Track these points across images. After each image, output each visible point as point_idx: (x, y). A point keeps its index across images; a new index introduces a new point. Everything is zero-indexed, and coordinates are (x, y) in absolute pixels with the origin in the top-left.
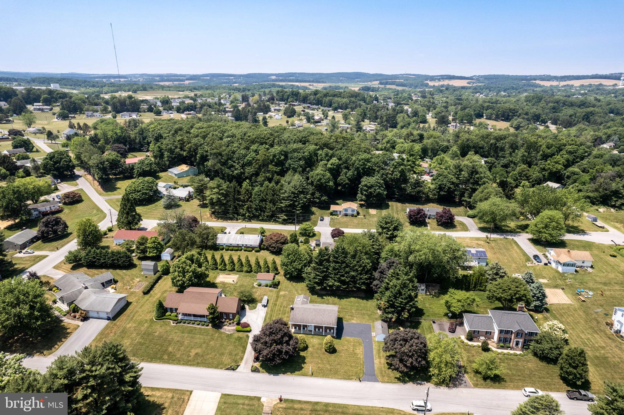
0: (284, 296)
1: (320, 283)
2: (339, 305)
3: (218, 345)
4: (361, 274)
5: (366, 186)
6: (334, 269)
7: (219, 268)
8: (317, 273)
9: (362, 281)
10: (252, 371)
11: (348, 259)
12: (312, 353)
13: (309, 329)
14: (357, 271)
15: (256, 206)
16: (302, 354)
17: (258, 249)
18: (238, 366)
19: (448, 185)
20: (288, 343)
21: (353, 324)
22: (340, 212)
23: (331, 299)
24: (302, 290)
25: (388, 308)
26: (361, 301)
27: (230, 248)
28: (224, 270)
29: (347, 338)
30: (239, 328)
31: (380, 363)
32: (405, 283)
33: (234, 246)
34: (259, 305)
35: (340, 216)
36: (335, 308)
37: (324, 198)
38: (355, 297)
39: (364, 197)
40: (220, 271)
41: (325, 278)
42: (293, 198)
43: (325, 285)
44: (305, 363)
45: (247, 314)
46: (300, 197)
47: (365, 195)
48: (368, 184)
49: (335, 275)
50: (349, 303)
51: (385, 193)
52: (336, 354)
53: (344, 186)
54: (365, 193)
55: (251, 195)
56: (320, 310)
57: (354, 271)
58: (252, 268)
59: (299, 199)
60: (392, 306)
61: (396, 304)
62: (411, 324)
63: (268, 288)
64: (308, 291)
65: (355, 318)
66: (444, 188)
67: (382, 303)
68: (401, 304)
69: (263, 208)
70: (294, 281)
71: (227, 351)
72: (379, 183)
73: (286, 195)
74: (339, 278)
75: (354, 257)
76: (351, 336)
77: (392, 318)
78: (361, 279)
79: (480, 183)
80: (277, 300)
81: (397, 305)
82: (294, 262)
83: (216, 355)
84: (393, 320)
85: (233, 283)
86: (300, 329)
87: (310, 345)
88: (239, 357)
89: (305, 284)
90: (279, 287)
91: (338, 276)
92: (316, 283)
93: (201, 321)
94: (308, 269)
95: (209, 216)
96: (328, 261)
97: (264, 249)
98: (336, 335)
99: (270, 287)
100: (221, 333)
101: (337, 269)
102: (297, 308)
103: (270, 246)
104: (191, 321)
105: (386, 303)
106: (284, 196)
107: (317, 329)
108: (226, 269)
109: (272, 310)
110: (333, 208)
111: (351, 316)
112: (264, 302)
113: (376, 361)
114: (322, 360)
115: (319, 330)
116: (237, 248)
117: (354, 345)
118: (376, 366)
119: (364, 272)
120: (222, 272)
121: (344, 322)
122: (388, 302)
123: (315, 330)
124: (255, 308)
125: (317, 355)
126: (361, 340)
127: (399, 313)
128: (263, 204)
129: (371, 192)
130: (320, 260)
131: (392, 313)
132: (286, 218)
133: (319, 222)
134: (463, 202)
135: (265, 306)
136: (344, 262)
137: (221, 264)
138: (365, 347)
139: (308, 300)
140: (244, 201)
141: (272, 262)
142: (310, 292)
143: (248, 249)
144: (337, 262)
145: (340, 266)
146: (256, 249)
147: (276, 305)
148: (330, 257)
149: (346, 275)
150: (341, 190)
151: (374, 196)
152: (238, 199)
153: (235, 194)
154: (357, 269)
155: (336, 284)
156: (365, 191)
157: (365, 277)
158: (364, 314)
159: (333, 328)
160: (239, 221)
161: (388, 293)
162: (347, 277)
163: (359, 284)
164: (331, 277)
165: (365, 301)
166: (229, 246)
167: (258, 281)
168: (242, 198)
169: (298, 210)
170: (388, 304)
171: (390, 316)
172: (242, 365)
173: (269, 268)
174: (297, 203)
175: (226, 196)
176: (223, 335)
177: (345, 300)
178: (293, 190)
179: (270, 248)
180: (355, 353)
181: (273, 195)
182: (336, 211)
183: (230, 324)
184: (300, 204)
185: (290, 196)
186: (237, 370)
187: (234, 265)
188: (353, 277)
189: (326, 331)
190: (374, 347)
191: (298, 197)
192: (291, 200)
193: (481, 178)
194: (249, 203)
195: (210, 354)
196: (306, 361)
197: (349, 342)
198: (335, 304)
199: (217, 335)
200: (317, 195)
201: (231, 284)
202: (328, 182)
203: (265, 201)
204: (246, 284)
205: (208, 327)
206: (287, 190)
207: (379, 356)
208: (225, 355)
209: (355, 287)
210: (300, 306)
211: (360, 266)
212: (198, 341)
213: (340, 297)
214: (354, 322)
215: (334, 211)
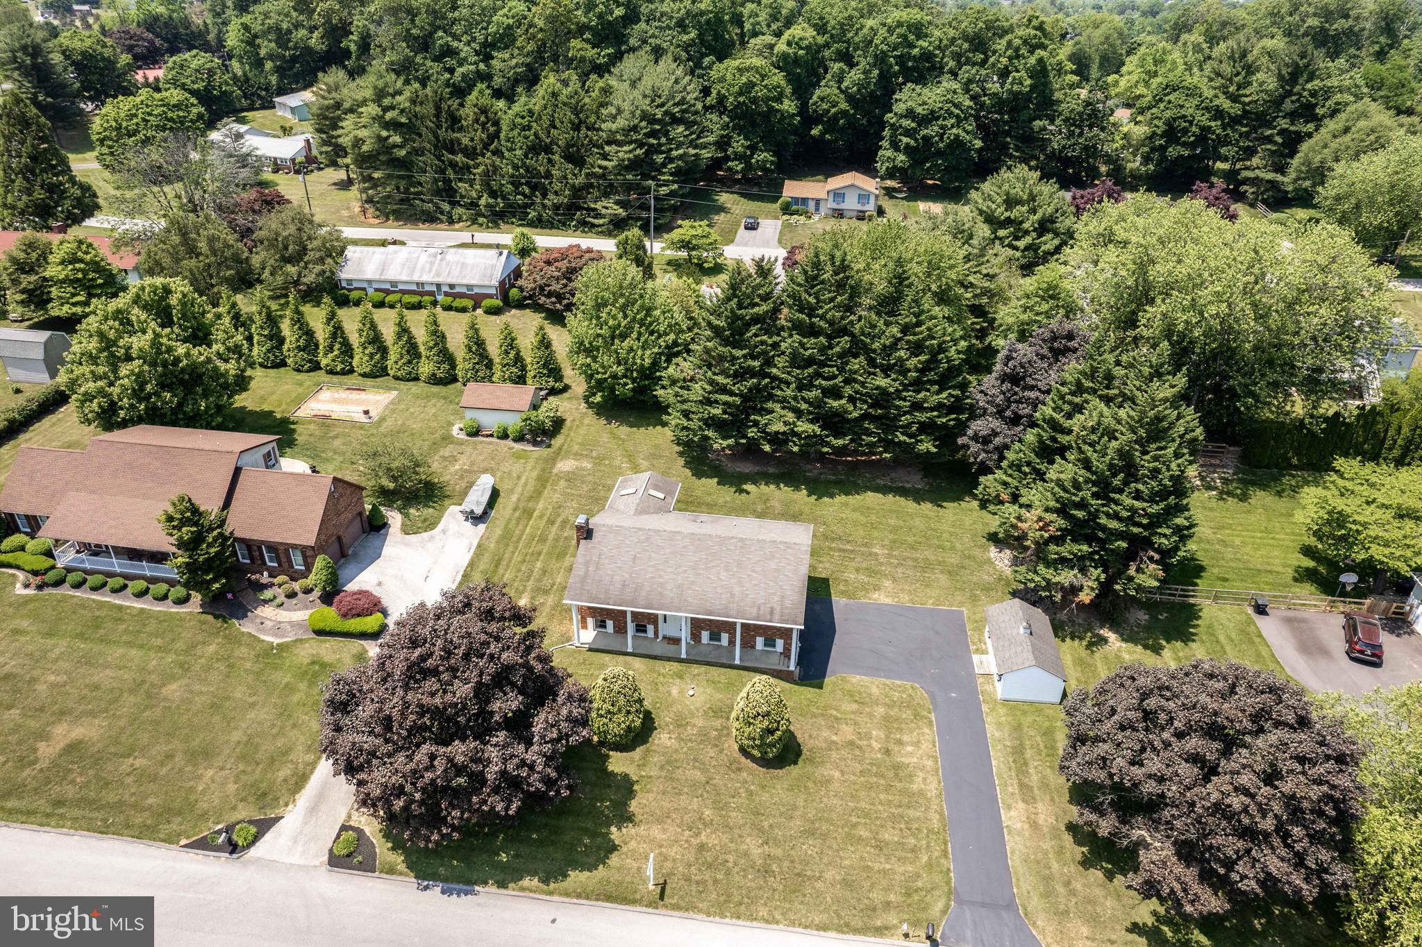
0: (571, 478)
1: (731, 425)
2: (814, 520)
3: (199, 701)
4: (918, 385)
5: (910, 114)
6: (797, 361)
7: (324, 362)
8: (721, 379)
9: (922, 417)
10: (337, 861)
11: (864, 316)
12: (670, 763)
13: (664, 630)
14: (904, 372)
15: (516, 167)
16: (618, 763)
17: (498, 302)
18: (264, 826)
19: (1203, 119)
20: (519, 726)
21: (880, 608)
22: (818, 202)
23: (779, 494)
24: (652, 456)
25: (1058, 540)
26: (909, 505)
27: (390, 298)
28: (343, 373)
29: (856, 679)
30: (329, 616)
31: (1034, 825)
32: (1158, 419)
33: (404, 292)
34: (452, 518)
35: (816, 218)
36: (800, 536)
37: (763, 156)
38: (884, 490)
39: (902, 157)
40: (328, 378)
41: (754, 402)
42: (648, 135)
43: (752, 433)
44: (625, 818)
45: (387, 550)
46: (672, 135)
47: (908, 150)
48: (920, 110)
49: (800, 388)
50: (856, 516)
51: (978, 144)
52: (793, 771)
53: (831, 124)
54: (905, 140)
55: (499, 131)
56: (723, 540)
57: (886, 370)
58: (453, 366)
59: (670, 141)
60: (1082, 530)
61: (1103, 520)
62: (1154, 617)
63: (509, 443)
64: (681, 461)
65: (887, 583)
66: (1185, 131)
67: (1031, 516)
68: (1130, 520)
69: (539, 175)
70: (623, 421)
71: (236, 736)
72: (955, 105)
73: (621, 122)
74: (817, 404)
75: (889, 305)
76: (873, 671)
77: (1074, 590)
78: (917, 406)
79: (1320, 111)
80: (537, 494)
81: (1113, 524)
82: (623, 337)
83: (170, 757)
84: (1085, 597)
85: (363, 419)
86: (621, 629)
87: (663, 718)
88: (282, 774)
89: (668, 433)
90: (557, 442)
91: (814, 394)
92: (711, 422)
93: (153, 580)
94: (683, 367)
95: (357, 210)
96: (768, 323)
97: (520, 305)
98: (798, 664)
99: (520, 438)
100: (236, 640)
101: (810, 361)
102: (610, 529)
103: (542, 288)
104: (111, 575)
105: (1049, 517)
106: (614, 127)
107: (705, 636)
108: (352, 371)
109: (506, 538)
110: (792, 189)
111: (871, 572)
112: (477, 499)
113: (1013, 816)
114: (720, 807)
115: (715, 637)
116: (415, 299)
117: (887, 718)
118: (1016, 846)
119: (932, 376)
120: (335, 379)
121: (839, 602)
122: (1062, 511)
123: (696, 636)
124: (430, 525)
125: (698, 775)
126: (921, 695)
127: (1116, 566)
128: (539, 163)
129: (925, 138)
130: (735, 318)
131: (1080, 562)
132: (621, 212)
133: (742, 230)
134: (1244, 188)
135: (477, 519)
136: (844, 331)
137: (331, 349)
138: (945, 732)
139: (671, 493)
140: (471, 153)
141: (535, 341)
142: (687, 464)
143: (458, 303)
144: (813, 332)
145: (823, 350)
146: (487, 303)
147: (528, 513)
148: (776, 311)
149: (848, 390)
150: (819, 140)
151: (939, 153)
152: (452, 147)
153: (439, 127)
154: (901, 361)
155: (804, 427)
156: (908, 133)
157: (934, 400)
158: (927, 566)
159: (786, 634)
160: (457, 226)
161: (1063, 470)
162: (852, 400)
163: (906, 429)
164: (783, 401)
165: (927, 507)
166: (387, 292)
167: (469, 415)
168: (465, 141)
169: (666, 183)
170: (1062, 523)
171: (1067, 577)
172: (293, 818)
173: (523, 368)
174: (659, 159)
175: (408, 129)
176: (243, 651)
177: (840, 499)
178: (645, 104)
179: (543, 300)
180: (897, 767)
181: (577, 128)
182: (804, 201)
183: (292, 595)
184: (671, 160)
185: (635, 128)
186: (253, 852)
187: (384, 350)
188: (882, 400)
189: (748, 644)
190: (991, 730)
191: (666, 134)
192: (641, 145)
193: (1327, 92)
194: (487, 159)
195: (144, 750)
196: (634, 806)
197: (861, 699)
198: (795, 517)
199: (212, 648)
200: (739, 144)
201: (354, 424)
202: (779, 99)
203: (548, 149)
204: (417, 427)
205: (183, 609)
206: (626, 106)
207: (1023, 786)
208: (218, 762)
209: (889, 444)
210: (628, 522)
211: (917, 348)
212: (104, 676)
213: (819, 488)
214: (881, 598)
215: (796, 200)
